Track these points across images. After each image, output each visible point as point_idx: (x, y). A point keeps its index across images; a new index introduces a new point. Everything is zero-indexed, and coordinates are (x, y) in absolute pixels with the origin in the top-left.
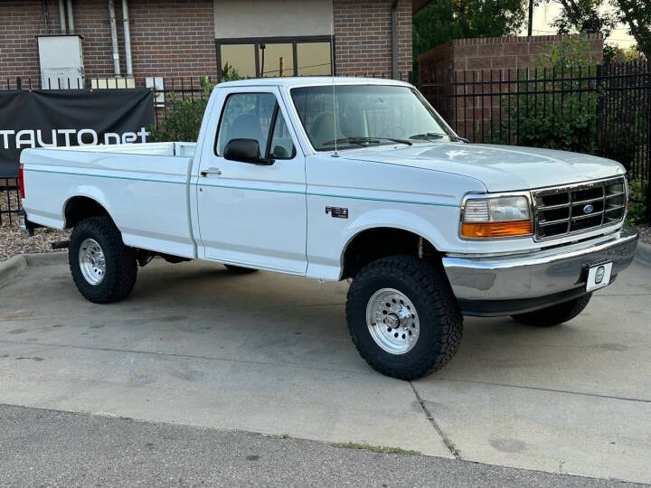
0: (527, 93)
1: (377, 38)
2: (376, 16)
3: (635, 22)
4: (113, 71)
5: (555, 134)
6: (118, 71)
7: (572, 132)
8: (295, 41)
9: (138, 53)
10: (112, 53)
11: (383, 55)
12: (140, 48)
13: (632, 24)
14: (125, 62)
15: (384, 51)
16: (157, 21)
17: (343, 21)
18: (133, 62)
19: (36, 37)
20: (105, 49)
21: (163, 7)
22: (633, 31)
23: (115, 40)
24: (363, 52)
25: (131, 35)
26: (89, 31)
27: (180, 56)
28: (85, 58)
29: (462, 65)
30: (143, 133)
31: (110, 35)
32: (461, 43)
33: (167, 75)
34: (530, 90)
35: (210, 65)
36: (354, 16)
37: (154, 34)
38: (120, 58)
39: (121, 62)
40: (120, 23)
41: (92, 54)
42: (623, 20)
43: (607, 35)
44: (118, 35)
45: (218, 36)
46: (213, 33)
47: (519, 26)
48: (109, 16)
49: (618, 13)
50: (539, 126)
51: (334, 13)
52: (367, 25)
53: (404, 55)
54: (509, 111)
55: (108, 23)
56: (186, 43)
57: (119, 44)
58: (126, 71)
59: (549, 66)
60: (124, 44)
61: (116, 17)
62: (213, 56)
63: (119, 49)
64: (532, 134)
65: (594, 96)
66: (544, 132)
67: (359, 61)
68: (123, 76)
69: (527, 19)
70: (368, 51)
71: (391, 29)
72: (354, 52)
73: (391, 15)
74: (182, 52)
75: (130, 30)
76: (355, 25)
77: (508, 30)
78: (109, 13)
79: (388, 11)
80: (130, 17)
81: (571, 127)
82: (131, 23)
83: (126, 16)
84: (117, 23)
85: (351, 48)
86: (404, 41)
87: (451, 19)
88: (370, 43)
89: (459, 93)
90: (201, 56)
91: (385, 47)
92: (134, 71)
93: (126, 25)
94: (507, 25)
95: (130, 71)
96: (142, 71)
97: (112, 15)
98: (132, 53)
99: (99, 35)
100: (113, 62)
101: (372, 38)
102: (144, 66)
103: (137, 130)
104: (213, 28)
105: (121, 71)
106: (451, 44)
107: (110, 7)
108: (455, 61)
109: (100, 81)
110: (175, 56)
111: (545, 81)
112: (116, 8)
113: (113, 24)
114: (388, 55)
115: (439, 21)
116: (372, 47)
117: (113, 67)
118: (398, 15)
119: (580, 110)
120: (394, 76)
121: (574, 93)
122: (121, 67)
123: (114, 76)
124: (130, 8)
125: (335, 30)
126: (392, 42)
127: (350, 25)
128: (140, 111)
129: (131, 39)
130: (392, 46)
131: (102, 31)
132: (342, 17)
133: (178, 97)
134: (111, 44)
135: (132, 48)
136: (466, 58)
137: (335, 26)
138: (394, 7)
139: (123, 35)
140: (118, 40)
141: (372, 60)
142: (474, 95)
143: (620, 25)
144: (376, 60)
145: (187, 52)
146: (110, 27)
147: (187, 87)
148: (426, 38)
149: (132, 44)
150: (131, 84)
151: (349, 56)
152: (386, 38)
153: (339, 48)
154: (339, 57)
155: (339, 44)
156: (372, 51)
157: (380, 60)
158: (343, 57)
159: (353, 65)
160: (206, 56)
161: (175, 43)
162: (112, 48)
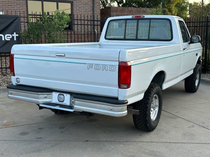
1: (88, 3)
11: (90, 10)
15: (91, 8)
24: (83, 8)
27: (11, 4)
30: (15, 35)
32: (113, 8)
35: (23, 8)
53: (97, 10)
62: (24, 5)
67: (82, 11)
70: (85, 8)
72: (80, 8)
85: (79, 6)
86: (98, 5)
88: (86, 5)
90: (20, 4)
91: (91, 7)
101: (86, 3)
106: (110, 8)
110: (8, 4)
114: (92, 10)
116: (86, 7)
126: (93, 5)
130: (93, 7)
136: (115, 13)
141: (86, 12)
151: (78, 9)
152: (91, 3)
153: (75, 6)
154: (75, 9)
155: (75, 4)
156: (86, 8)
157: (89, 12)
158: (76, 9)
159: (84, 13)
160: (22, 4)
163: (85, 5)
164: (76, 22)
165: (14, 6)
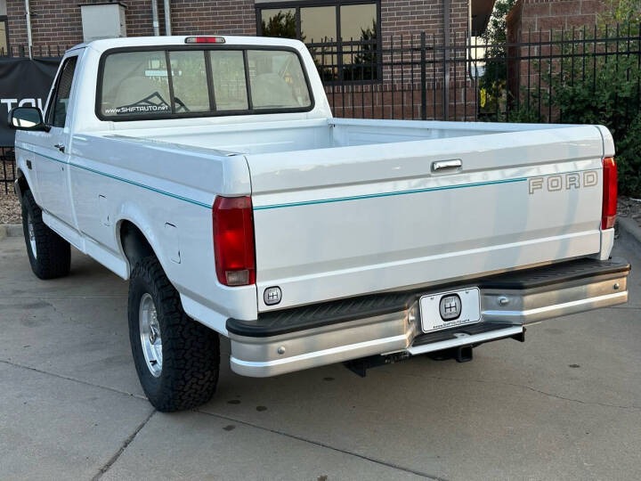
8: (339, 3)
9: (178, 20)
10: (152, 21)
11: (433, 17)
12: (181, 15)
14: (165, 30)
15: (435, 11)
18: (173, 30)
19: (80, 6)
20: (146, 17)
23: (155, 8)
24: (412, 13)
25: (171, 2)
27: (220, 23)
28: (128, 27)
31: (151, 2)
32: (530, 1)
35: (250, 31)
39: (160, 30)
41: (135, 22)
44: (159, 2)
53: (457, 15)
56: (226, 8)
57: (159, 11)
60: (164, 11)
62: (252, 22)
63: (159, 16)
67: (407, 23)
70: (416, 13)
72: (402, 14)
74: (222, 18)
85: (398, 9)
88: (420, 3)
90: (241, 22)
91: (437, 7)
98: (173, 20)
99: (142, 3)
100: (154, 30)
108: (523, 22)
110: (215, 23)
114: (439, 16)
129: (171, 6)
130: (443, 6)
134: (151, 12)
135: (172, 16)
136: (536, 18)
139: (163, 2)
140: (159, 7)
141: (422, 22)
144: (426, 22)
145: (226, 18)
149: (171, 11)
151: (395, 19)
153: (385, 10)
154: (386, 19)
156: (422, 13)
157: (431, 22)
158: (390, 19)
159: (400, 29)
160: (245, 22)
161: (215, 9)
162: (152, 16)
164: (387, 58)
165: (226, 28)
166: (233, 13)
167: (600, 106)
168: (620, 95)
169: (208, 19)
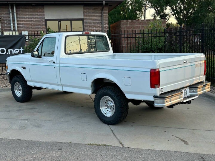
0: (144, 37)
1: (97, 19)
2: (96, 12)
3: (177, 15)
4: (11, 29)
5: (152, 50)
6: (12, 29)
7: (157, 49)
8: (71, 20)
10: (10, 23)
11: (99, 25)
12: (20, 22)
13: (176, 16)
14: (15, 26)
16: (26, 13)
17: (86, 14)
18: (17, 26)
20: (8, 22)
21: (27, 9)
22: (176, 18)
23: (11, 19)
24: (93, 24)
25: (17, 17)
26: (3, 16)
27: (33, 24)
28: (1, 25)
29: (124, 29)
31: (10, 18)
32: (123, 22)
33: (29, 30)
34: (144, 36)
35: (44, 27)
36: (90, 13)
37: (25, 17)
38: (13, 25)
39: (13, 26)
40: (13, 14)
41: (4, 24)
42: (173, 15)
43: (168, 19)
44: (12, 17)
45: (46, 18)
46: (44, 17)
47: (141, 16)
48: (9, 12)
49: (171, 12)
50: (147, 47)
51: (84, 11)
52: (94, 15)
53: (106, 25)
54: (138, 42)
55: (9, 14)
56: (35, 20)
57: (13, 20)
58: (15, 29)
59: (150, 29)
60: (14, 20)
61: (12, 12)
62: (44, 24)
63: (13, 22)
64: (145, 50)
65: (163, 38)
66: (149, 49)
67: (92, 26)
68: (14, 31)
69: (144, 14)
71: (102, 17)
72: (90, 24)
73: (101, 12)
75: (17, 16)
76: (90, 15)
77: (138, 17)
78: (9, 10)
79: (100, 11)
80: (16, 12)
81: (157, 48)
82: (17, 14)
83: (15, 11)
84: (12, 14)
85: (89, 22)
86: (106, 21)
87: (120, 14)
89: (123, 37)
90: (40, 24)
91: (100, 22)
92: (18, 29)
93: (15, 14)
94: (138, 16)
95: (16, 29)
96: (21, 29)
97: (11, 11)
98: (17, 23)
99: (6, 18)
100: (11, 26)
101: (95, 19)
102: (21, 28)
103: (19, 48)
104: (44, 16)
105: (13, 29)
106: (120, 22)
107: (10, 9)
108: (122, 27)
109: (7, 32)
111: (149, 33)
112: (12, 9)
113: (11, 14)
114: (101, 25)
115: (117, 14)
117: (11, 28)
118: (104, 12)
119: (159, 42)
120: (103, 31)
121: (158, 37)
122: (13, 28)
123: (11, 31)
124: (16, 9)
125: (84, 17)
127: (88, 15)
128: (20, 42)
129: (17, 19)
130: (102, 22)
131: (7, 16)
132: (86, 13)
133: (33, 38)
134: (10, 20)
135: (17, 22)
136: (125, 26)
137: (84, 15)
138: (102, 10)
139: (14, 18)
140: (13, 19)
142: (127, 38)
143: (172, 16)
144: (97, 26)
145: (35, 23)
146: (10, 15)
147: (36, 34)
148: (113, 19)
149: (17, 20)
150: (17, 33)
151: (88, 25)
152: (100, 19)
153: (85, 22)
154: (85, 25)
155: (85, 21)
156: (96, 24)
160: (42, 24)
161: (32, 20)
162: (10, 22)
163: (95, 21)
165: (36, 26)
166: (38, 22)
167: (154, 50)
168: (159, 47)
169: (30, 23)
